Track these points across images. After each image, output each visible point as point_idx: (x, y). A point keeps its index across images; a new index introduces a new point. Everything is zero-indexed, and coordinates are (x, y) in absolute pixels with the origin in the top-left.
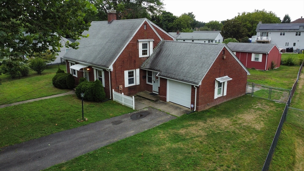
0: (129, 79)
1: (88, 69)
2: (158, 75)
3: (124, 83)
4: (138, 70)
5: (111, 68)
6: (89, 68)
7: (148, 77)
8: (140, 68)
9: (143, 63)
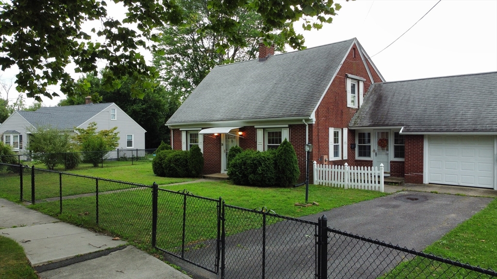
0: (334, 145)
1: (240, 133)
2: (403, 131)
3: (328, 151)
4: (346, 131)
5: (313, 117)
6: (242, 131)
7: (360, 147)
8: (347, 126)
9: (352, 119)
